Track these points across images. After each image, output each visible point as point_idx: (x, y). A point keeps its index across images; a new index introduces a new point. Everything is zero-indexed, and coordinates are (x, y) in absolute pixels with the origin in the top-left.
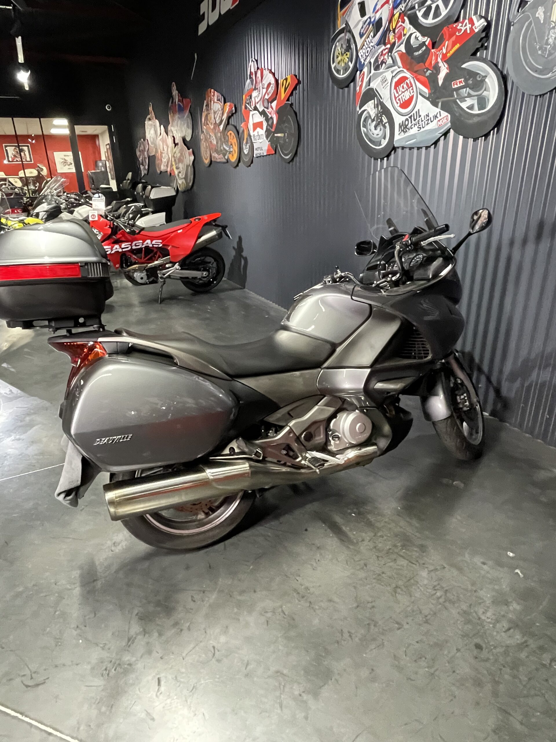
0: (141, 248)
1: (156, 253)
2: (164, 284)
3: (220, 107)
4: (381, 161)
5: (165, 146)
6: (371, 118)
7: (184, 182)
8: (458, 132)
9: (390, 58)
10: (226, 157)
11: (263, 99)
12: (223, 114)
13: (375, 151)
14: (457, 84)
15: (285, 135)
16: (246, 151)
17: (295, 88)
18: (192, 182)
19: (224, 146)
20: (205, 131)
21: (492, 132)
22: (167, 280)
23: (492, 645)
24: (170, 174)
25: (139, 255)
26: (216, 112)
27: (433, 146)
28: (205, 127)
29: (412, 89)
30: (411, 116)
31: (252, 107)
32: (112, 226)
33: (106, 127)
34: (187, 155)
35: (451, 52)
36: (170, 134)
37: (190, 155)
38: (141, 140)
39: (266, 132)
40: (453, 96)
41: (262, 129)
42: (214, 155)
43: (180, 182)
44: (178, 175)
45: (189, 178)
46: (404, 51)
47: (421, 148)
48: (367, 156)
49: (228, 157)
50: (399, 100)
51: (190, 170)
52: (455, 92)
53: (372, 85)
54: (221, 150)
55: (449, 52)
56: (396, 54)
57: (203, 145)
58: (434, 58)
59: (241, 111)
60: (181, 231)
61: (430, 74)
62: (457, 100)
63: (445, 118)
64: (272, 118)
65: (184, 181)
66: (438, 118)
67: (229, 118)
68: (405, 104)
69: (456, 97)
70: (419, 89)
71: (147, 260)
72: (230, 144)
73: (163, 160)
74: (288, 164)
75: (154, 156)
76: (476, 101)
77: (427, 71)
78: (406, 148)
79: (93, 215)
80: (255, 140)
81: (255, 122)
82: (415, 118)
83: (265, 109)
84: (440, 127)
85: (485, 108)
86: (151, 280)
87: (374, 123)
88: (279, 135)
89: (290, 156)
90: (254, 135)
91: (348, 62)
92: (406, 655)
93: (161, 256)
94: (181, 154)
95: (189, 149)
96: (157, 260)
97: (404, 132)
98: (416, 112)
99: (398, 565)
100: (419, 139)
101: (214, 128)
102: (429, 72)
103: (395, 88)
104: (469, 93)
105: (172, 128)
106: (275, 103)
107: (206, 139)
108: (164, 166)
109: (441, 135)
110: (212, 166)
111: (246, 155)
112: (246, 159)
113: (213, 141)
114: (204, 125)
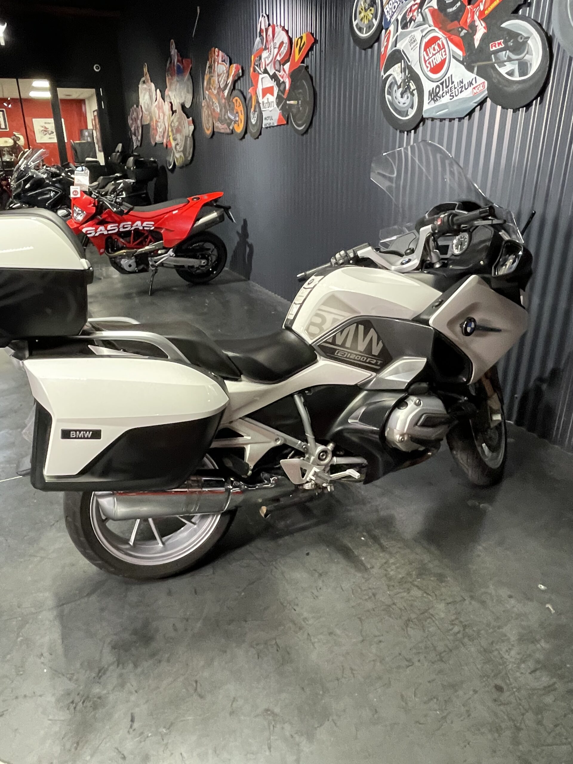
0: (130, 231)
1: (147, 237)
2: (156, 272)
3: (225, 68)
4: (407, 134)
5: (161, 114)
6: (397, 84)
7: (182, 155)
8: (496, 101)
9: (420, 14)
10: (231, 128)
11: (274, 61)
12: (228, 77)
13: (401, 123)
14: (495, 46)
15: (298, 103)
16: (254, 121)
17: (311, 49)
18: (191, 155)
19: (229, 115)
20: (207, 97)
21: (534, 102)
22: (159, 268)
23: (515, 687)
24: (167, 146)
25: (128, 239)
26: (221, 75)
27: (468, 116)
28: (207, 92)
29: (445, 51)
30: (443, 82)
31: (262, 70)
32: (97, 204)
33: (94, 90)
34: (186, 124)
35: (490, 9)
36: (167, 100)
37: (189, 124)
38: (133, 106)
39: (276, 98)
40: (492, 60)
41: (272, 94)
42: (218, 125)
43: (177, 155)
44: (176, 148)
45: (188, 150)
46: (436, 7)
47: (454, 119)
48: (391, 129)
49: (233, 128)
50: (429, 63)
51: (190, 142)
52: (493, 56)
53: (398, 46)
54: (226, 120)
55: (487, 8)
56: (427, 10)
57: (205, 113)
58: (469, 15)
59: (249, 75)
60: (176, 211)
61: (465, 34)
62: (496, 65)
63: (481, 85)
64: (284, 82)
66: (473, 85)
67: (235, 82)
68: (436, 69)
69: (494, 61)
70: (453, 51)
71: (135, 245)
72: (235, 113)
73: (158, 130)
74: (300, 137)
75: (148, 125)
76: (517, 65)
77: (462, 30)
78: (436, 119)
79: (76, 191)
80: (264, 108)
81: (265, 87)
82: (447, 85)
83: (276, 72)
84: (475, 95)
85: (526, 74)
86: (141, 267)
87: (401, 90)
88: (292, 102)
89: (304, 126)
90: (263, 102)
91: (372, 19)
92: (415, 696)
93: (153, 240)
94: (180, 123)
95: (188, 118)
96: (148, 245)
97: (435, 101)
98: (449, 78)
99: (412, 596)
100: (451, 109)
101: (218, 93)
102: (464, 31)
103: (425, 50)
104: (509, 57)
105: (170, 93)
106: (288, 64)
107: (208, 106)
108: (160, 137)
109: (476, 104)
110: (214, 137)
111: (254, 125)
112: (253, 130)
113: (216, 108)
114: (207, 90)
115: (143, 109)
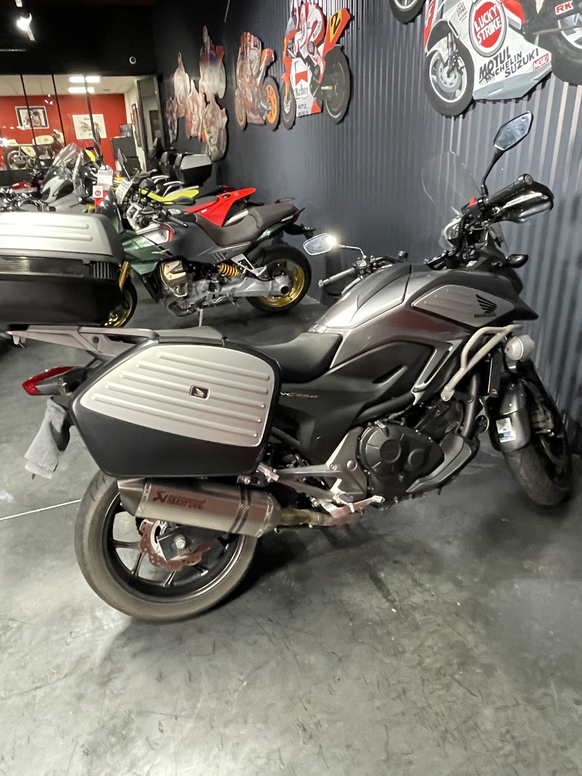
3: (257, 54)
4: (455, 120)
5: (195, 106)
6: (443, 62)
7: (216, 149)
8: (562, 77)
10: (264, 118)
11: (308, 43)
12: (260, 63)
13: (447, 107)
14: (562, 9)
15: (334, 88)
16: (287, 110)
17: (347, 27)
18: (225, 148)
19: (262, 104)
20: (239, 86)
24: (201, 139)
26: (253, 60)
27: (527, 96)
28: (240, 81)
29: (500, 20)
30: (497, 56)
31: (295, 53)
34: (220, 115)
36: (200, 89)
37: (222, 116)
38: (169, 98)
39: (311, 84)
40: (556, 26)
41: (306, 80)
42: (251, 115)
43: (212, 149)
44: (210, 141)
45: (222, 144)
47: (510, 100)
48: (436, 114)
49: (266, 118)
50: (481, 35)
51: (223, 134)
52: (559, 21)
53: (444, 18)
54: (258, 110)
57: (238, 102)
59: (282, 58)
60: (205, 211)
62: (563, 32)
63: (544, 58)
64: (318, 66)
65: (216, 147)
66: (533, 58)
67: (268, 68)
68: (489, 41)
69: (560, 27)
70: (509, 18)
72: (268, 101)
73: (193, 122)
74: (336, 126)
75: (184, 118)
78: (489, 101)
80: (298, 95)
82: (503, 59)
83: (310, 55)
84: (536, 70)
87: (447, 68)
88: (327, 88)
89: (340, 114)
90: (296, 89)
94: (213, 115)
95: (221, 109)
97: (487, 79)
98: (504, 51)
99: (452, 696)
100: (507, 87)
101: (251, 81)
103: (476, 19)
104: (579, 22)
105: (203, 83)
107: (241, 96)
108: (194, 130)
109: (538, 81)
110: (247, 129)
111: (287, 115)
112: (287, 120)
113: (248, 98)
114: (240, 79)
115: (179, 102)
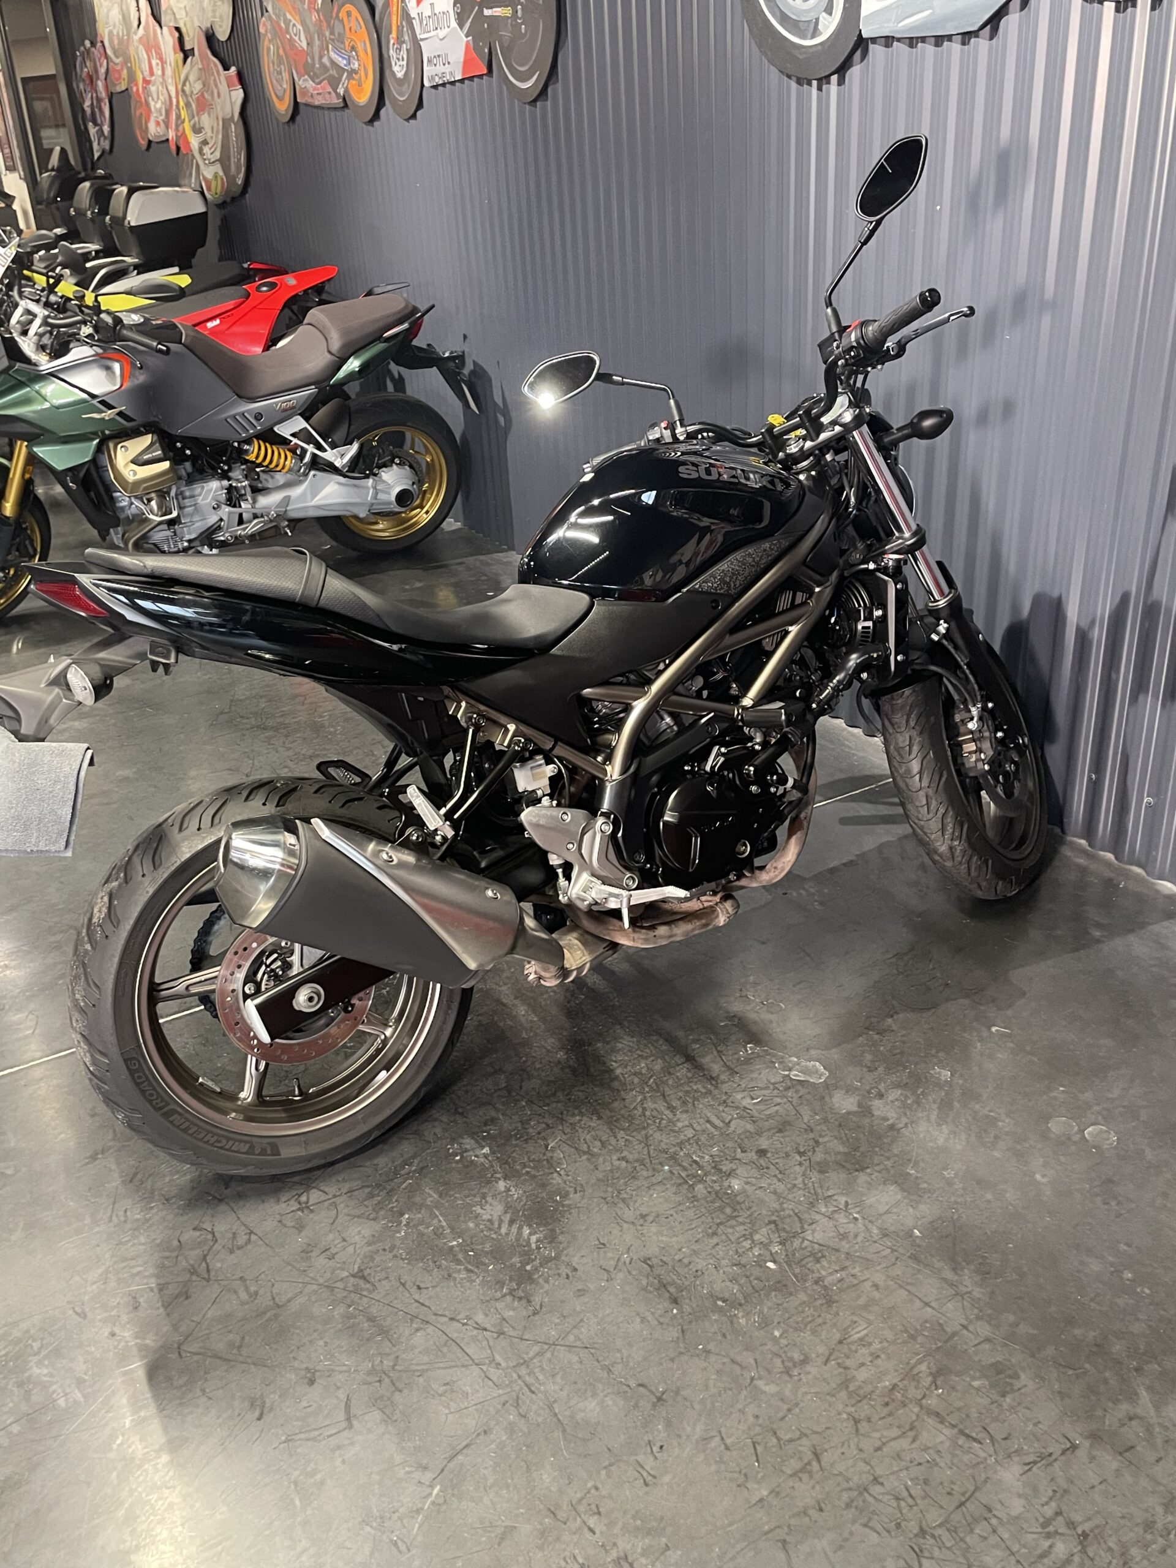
4: (820, 89)
5: (154, 62)
7: (221, 173)
10: (341, 90)
13: (800, 57)
15: (515, 11)
16: (399, 69)
18: (243, 169)
20: (270, 9)
24: (178, 148)
27: (988, 29)
34: (223, 87)
37: (230, 87)
38: (82, 43)
42: (305, 83)
43: (208, 172)
45: (233, 160)
47: (949, 38)
48: (774, 76)
49: (346, 90)
51: (236, 132)
54: (324, 69)
57: (269, 52)
60: (216, 323)
65: (218, 168)
72: (348, 49)
73: (152, 104)
74: (527, 107)
75: (126, 92)
80: (425, 30)
88: (498, 11)
89: (534, 79)
90: (420, 15)
94: (204, 85)
95: (226, 68)
107: (275, 35)
108: (158, 123)
110: (298, 119)
111: (399, 81)
112: (400, 95)
113: (296, 38)
115: (109, 52)
